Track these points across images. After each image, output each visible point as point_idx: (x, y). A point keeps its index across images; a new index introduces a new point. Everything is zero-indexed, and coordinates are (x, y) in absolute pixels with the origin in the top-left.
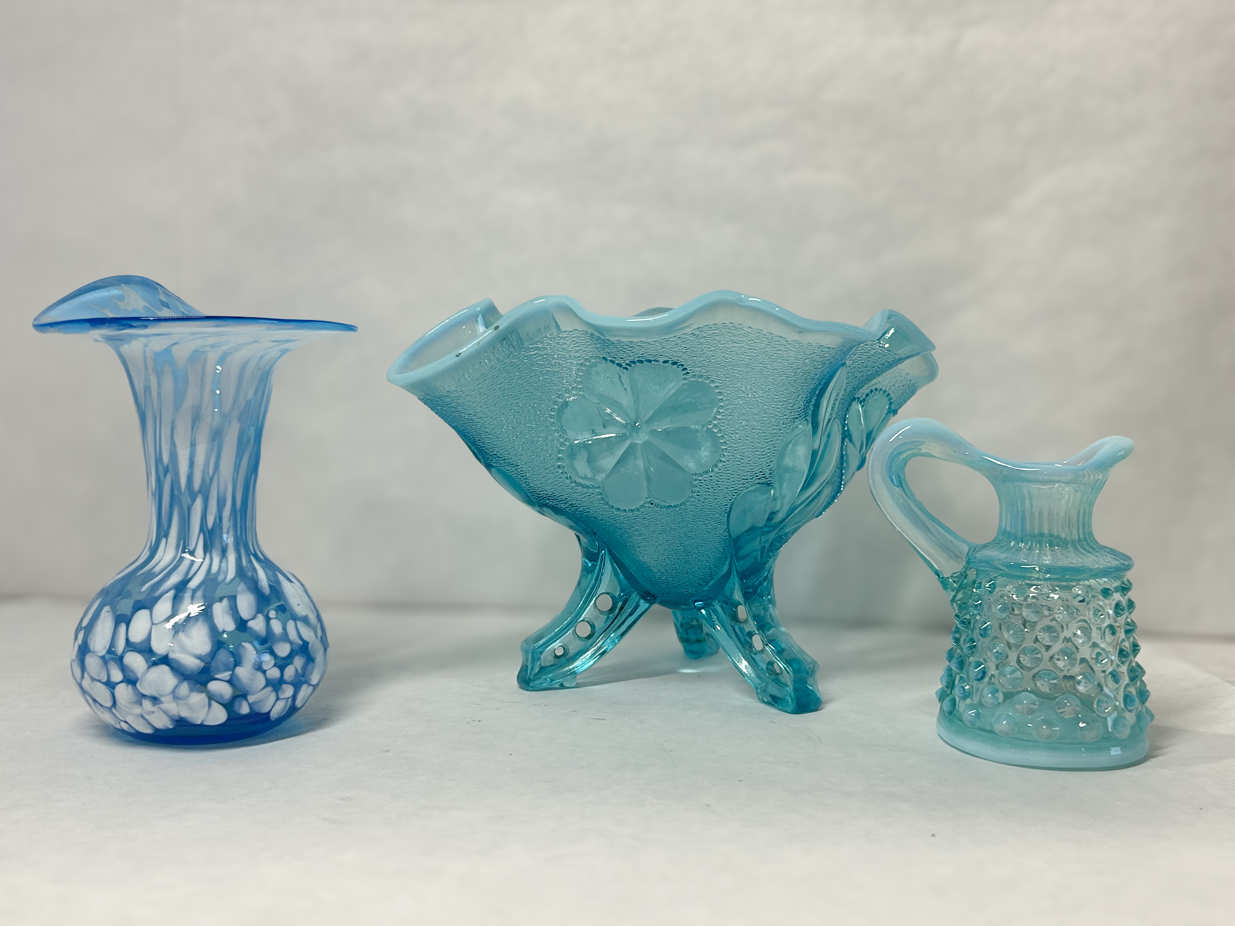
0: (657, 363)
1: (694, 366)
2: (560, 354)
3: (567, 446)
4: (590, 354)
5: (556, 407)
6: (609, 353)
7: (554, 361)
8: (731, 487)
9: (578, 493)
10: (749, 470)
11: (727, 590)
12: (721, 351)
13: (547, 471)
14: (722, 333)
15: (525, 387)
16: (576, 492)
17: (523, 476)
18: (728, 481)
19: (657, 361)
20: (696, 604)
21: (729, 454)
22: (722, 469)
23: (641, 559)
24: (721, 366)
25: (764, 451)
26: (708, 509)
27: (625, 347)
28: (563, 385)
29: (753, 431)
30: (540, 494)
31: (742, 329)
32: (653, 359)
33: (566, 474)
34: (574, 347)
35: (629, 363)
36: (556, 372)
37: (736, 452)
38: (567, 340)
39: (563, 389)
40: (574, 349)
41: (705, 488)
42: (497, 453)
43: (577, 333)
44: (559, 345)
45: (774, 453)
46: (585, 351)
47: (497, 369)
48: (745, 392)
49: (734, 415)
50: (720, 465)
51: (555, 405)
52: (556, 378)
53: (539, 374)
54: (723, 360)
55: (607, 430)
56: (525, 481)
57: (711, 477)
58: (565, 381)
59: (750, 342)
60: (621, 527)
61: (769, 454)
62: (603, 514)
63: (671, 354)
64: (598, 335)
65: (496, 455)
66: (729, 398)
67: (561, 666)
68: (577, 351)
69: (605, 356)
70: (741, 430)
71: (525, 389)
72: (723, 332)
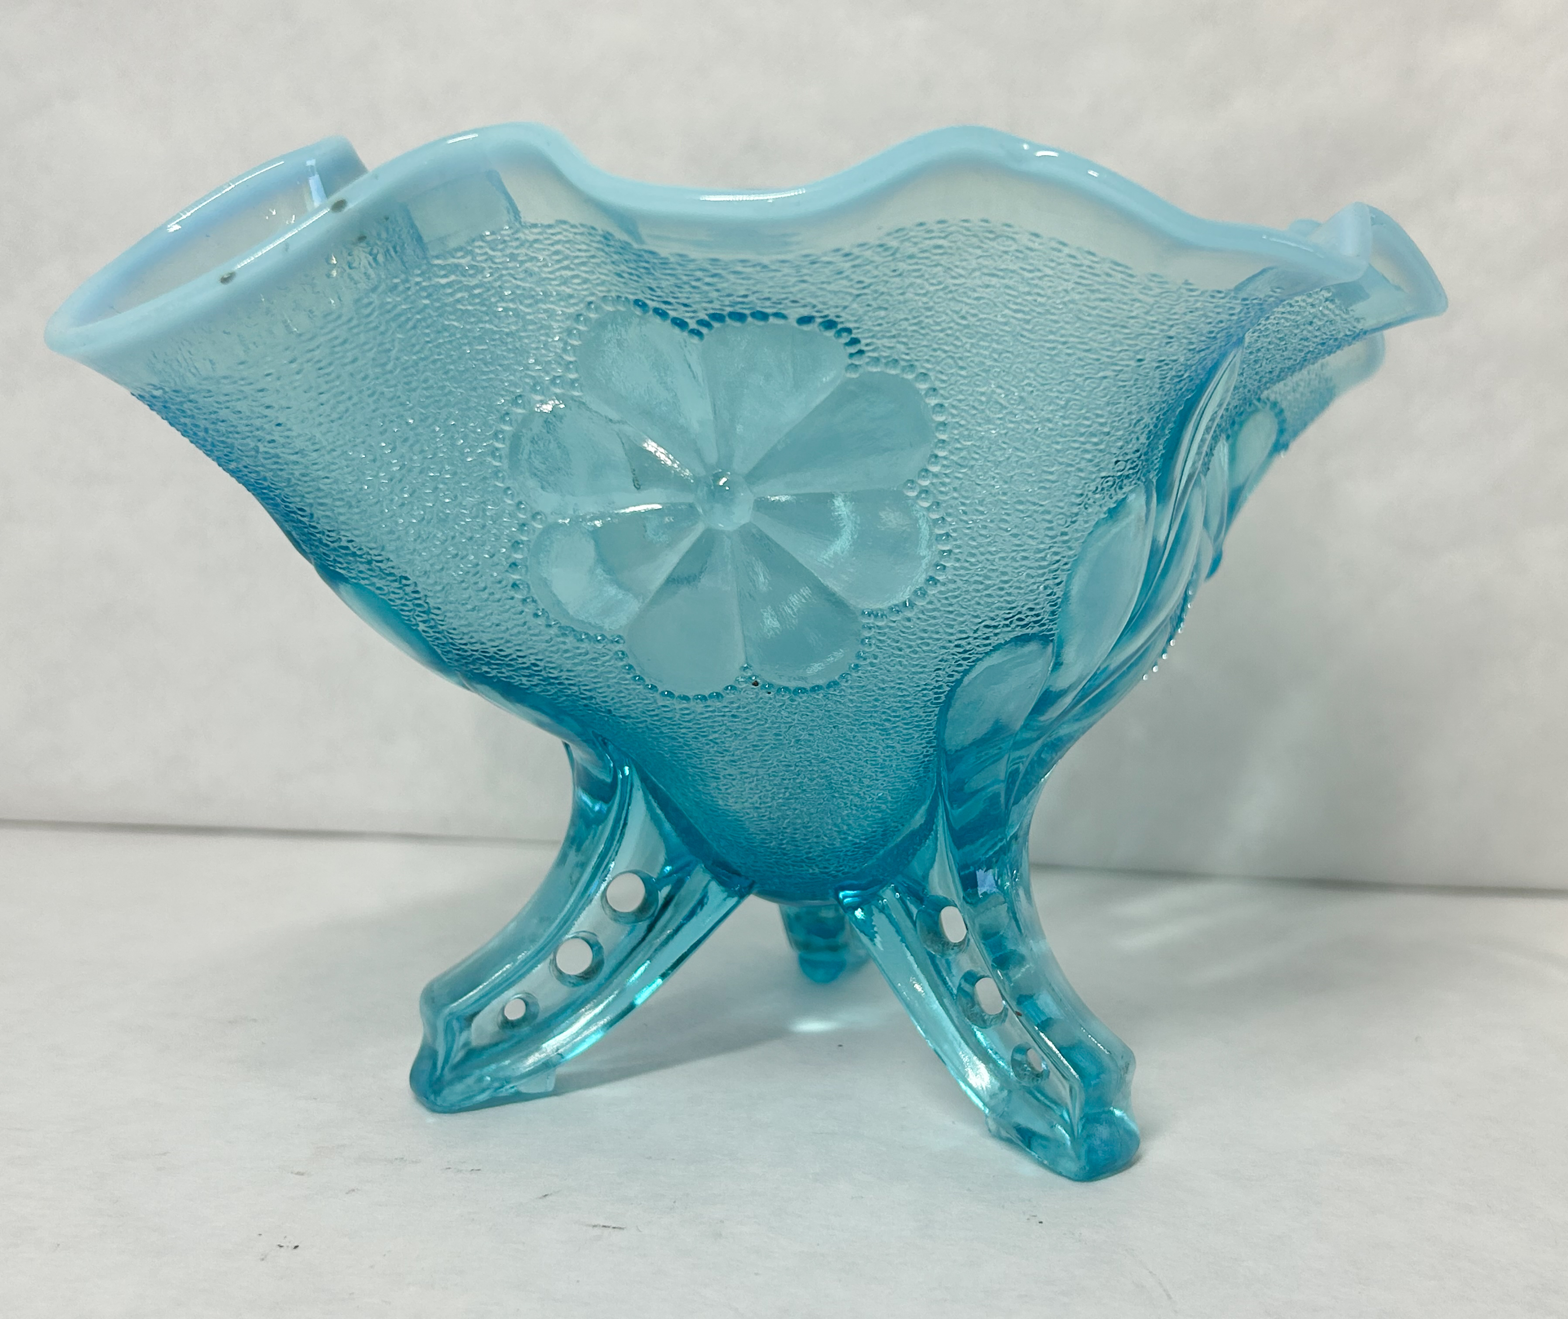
0: (781, 322)
1: (879, 335)
2: (518, 287)
3: (537, 533)
4: (600, 291)
5: (507, 428)
6: (651, 289)
7: (504, 305)
8: (957, 646)
9: (566, 651)
10: (1004, 605)
11: (916, 867)
12: (950, 296)
13: (485, 595)
14: (958, 248)
15: (424, 372)
16: (558, 650)
17: (419, 605)
18: (951, 631)
19: (784, 317)
20: (841, 895)
21: (957, 565)
22: (936, 601)
23: (720, 802)
24: (948, 335)
25: (1044, 559)
26: (896, 696)
27: (699, 274)
28: (528, 369)
29: (1021, 507)
30: (466, 651)
31: (1013, 239)
32: (774, 311)
33: (532, 606)
34: (559, 269)
35: (707, 318)
36: (507, 334)
37: (973, 560)
38: (539, 250)
39: (527, 380)
40: (558, 274)
41: (890, 646)
42: (350, 545)
43: (566, 230)
44: (516, 260)
45: (1066, 564)
46: (586, 281)
47: (344, 319)
48: (1006, 408)
49: (972, 466)
50: (932, 591)
51: (505, 422)
52: (509, 350)
53: (461, 338)
54: (953, 321)
55: (644, 494)
56: (425, 617)
57: (909, 620)
58: (532, 361)
59: (1030, 275)
60: (674, 735)
61: (1055, 566)
62: (630, 703)
63: (821, 299)
64: (625, 237)
65: (347, 548)
66: (963, 422)
67: (519, 1042)
68: (565, 282)
69: (640, 296)
70: (991, 503)
71: (422, 378)
72: (959, 244)
